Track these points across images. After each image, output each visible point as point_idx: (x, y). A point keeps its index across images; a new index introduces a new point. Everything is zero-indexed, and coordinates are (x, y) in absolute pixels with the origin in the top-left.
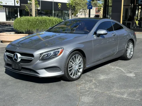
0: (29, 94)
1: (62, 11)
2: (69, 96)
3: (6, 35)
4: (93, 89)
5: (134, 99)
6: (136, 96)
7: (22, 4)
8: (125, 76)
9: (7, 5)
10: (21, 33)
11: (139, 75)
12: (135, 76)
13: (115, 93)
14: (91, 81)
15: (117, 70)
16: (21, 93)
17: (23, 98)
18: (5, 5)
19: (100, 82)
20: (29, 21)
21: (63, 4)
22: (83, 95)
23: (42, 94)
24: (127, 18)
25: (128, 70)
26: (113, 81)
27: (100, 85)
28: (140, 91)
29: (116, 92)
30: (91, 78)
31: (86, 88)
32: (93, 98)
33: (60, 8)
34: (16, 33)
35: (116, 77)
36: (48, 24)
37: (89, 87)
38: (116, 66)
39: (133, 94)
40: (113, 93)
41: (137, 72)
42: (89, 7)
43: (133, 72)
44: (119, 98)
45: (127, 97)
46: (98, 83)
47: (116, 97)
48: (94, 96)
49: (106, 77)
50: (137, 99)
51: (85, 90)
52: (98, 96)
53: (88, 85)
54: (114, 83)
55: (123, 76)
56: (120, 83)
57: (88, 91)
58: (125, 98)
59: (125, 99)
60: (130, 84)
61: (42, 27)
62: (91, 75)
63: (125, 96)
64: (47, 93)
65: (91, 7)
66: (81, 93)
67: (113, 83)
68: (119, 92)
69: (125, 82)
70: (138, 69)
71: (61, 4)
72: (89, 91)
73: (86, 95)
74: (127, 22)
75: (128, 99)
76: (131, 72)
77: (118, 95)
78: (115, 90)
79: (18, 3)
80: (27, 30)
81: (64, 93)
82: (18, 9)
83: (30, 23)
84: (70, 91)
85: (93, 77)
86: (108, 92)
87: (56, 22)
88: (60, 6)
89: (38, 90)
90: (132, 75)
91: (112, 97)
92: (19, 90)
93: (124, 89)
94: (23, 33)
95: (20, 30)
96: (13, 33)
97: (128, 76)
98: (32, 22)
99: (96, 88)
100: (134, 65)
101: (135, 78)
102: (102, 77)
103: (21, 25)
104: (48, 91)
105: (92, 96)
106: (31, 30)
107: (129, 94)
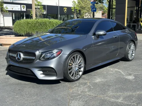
0: (15, 98)
1: (68, 15)
2: (58, 100)
3: (6, 38)
4: (86, 92)
5: (130, 103)
6: (132, 100)
7: (28, 9)
8: (124, 78)
9: (13, 10)
10: (20, 36)
11: (138, 78)
12: (134, 79)
13: (110, 97)
14: (86, 84)
15: (115, 72)
16: (6, 97)
17: (8, 103)
18: (11, 10)
19: (95, 85)
20: (28, 23)
21: (69, 8)
22: (73, 99)
23: (29, 99)
24: (132, 20)
25: (128, 73)
26: (109, 84)
27: (94, 88)
28: (138, 94)
29: (110, 95)
30: (86, 81)
31: (78, 92)
32: (84, 103)
33: (65, 12)
34: (16, 36)
35: (113, 80)
36: (48, 26)
37: (82, 90)
38: (116, 68)
39: (129, 98)
40: (107, 97)
41: (137, 74)
42: (93, 9)
43: (133, 74)
44: (112, 103)
45: (122, 101)
46: (93, 86)
47: (110, 101)
48: (86, 100)
49: (103, 80)
50: (133, 104)
51: (77, 93)
52: (91, 100)
53: (82, 88)
54: (111, 86)
55: (121, 79)
56: (117, 86)
57: (80, 95)
58: (120, 102)
59: (119, 104)
60: (127, 87)
61: (42, 30)
62: (87, 78)
63: (120, 100)
64: (35, 97)
65: (95, 9)
66: (72, 97)
67: (109, 86)
68: (114, 96)
69: (122, 85)
70: (139, 71)
71: (66, 8)
72: (82, 94)
73: (77, 99)
74: (132, 24)
75: (122, 103)
76: (130, 75)
77: (112, 99)
78: (110, 93)
79: (24, 8)
80: (27, 33)
81: (53, 96)
82: (25, 14)
83: (30, 25)
84: (61, 95)
85: (88, 80)
86: (102, 96)
87: (56, 24)
88: (65, 10)
89: (26, 94)
90: (131, 77)
91: (106, 101)
92: (5, 94)
93: (120, 92)
94: (22, 36)
95: (19, 32)
96: (13, 36)
97: (126, 79)
98: (31, 25)
99: (89, 91)
100: (135, 67)
101: (134, 81)
102: (98, 80)
103: (20, 28)
104: (37, 94)
105: (84, 100)
106: (30, 33)
107: (125, 98)
